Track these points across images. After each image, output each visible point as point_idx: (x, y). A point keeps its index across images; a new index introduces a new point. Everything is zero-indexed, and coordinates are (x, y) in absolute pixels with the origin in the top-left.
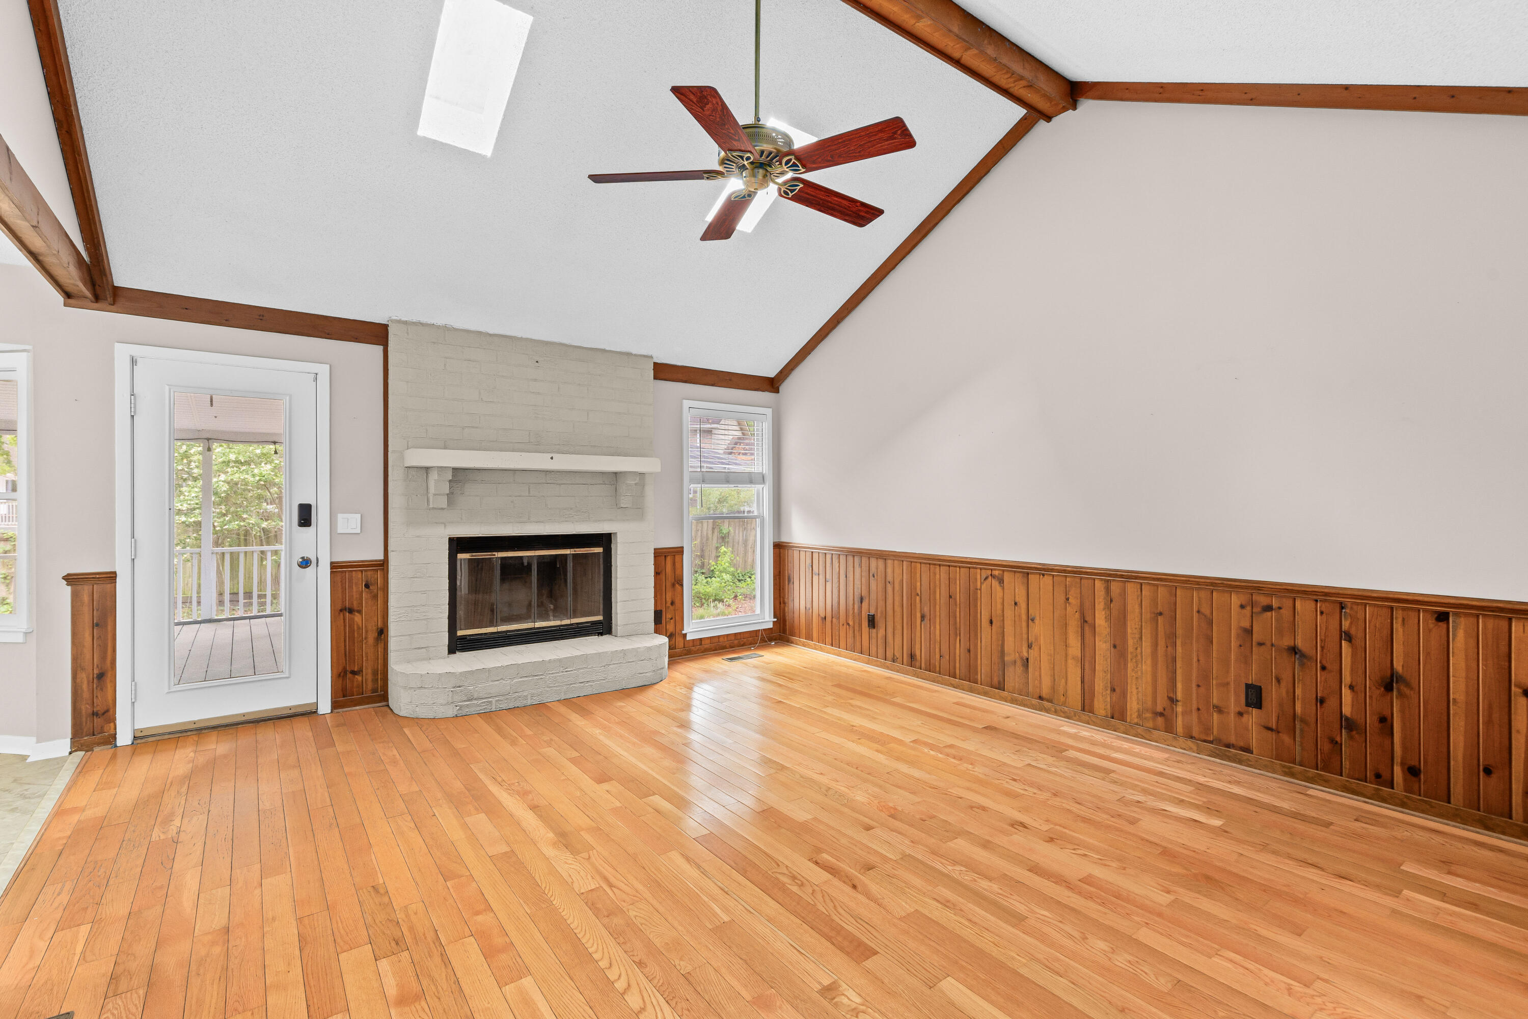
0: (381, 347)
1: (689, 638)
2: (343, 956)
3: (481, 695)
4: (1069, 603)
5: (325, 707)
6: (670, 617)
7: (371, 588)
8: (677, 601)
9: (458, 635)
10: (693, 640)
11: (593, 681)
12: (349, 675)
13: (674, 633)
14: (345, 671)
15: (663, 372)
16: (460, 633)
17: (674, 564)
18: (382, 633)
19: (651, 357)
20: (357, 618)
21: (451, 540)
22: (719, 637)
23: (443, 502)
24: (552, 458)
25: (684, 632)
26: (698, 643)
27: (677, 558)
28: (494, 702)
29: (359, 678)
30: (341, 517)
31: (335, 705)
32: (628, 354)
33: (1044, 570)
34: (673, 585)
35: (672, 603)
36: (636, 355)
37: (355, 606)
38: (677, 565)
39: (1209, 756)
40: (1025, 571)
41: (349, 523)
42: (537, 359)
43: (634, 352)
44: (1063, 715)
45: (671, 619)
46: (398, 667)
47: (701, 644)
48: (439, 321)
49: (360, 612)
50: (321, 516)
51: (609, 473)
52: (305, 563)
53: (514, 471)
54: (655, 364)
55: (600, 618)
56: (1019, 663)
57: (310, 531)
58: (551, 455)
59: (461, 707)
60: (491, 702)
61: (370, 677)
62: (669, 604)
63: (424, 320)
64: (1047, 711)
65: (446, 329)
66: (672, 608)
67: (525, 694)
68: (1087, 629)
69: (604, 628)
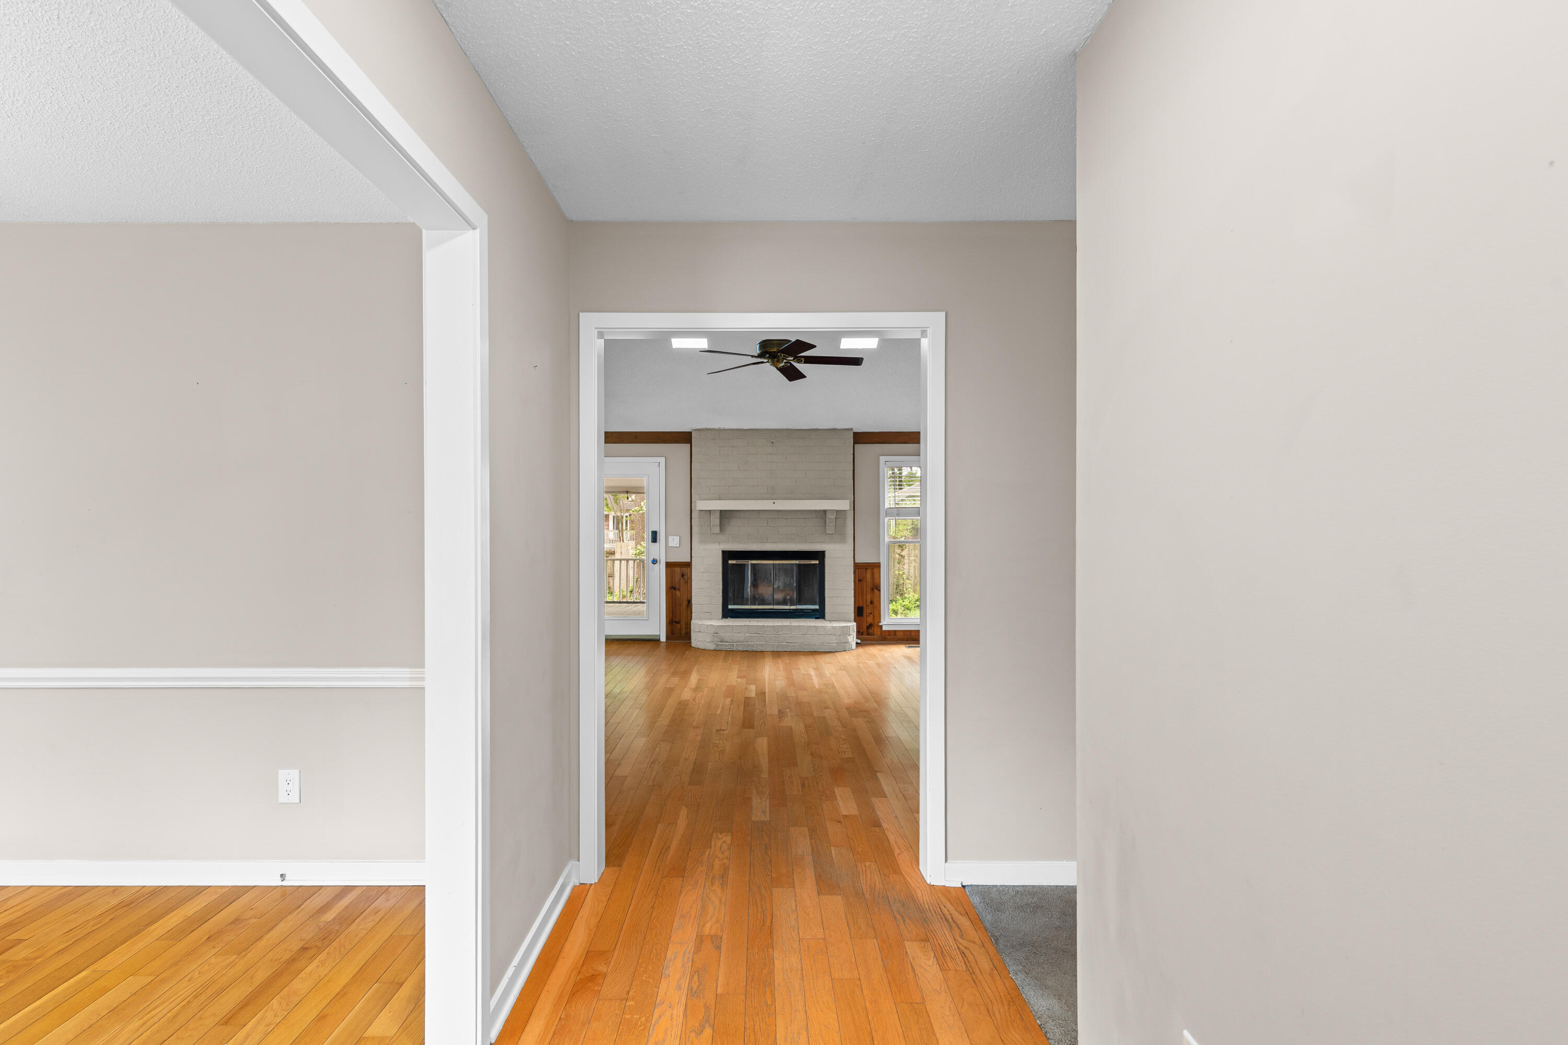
0: (689, 444)
1: (884, 628)
3: (728, 640)
5: (663, 639)
6: (870, 612)
7: (685, 577)
8: (875, 601)
9: (729, 608)
10: (889, 631)
11: (795, 643)
12: (674, 624)
13: (873, 623)
14: (672, 621)
15: (861, 438)
16: (730, 607)
17: (873, 574)
18: (689, 602)
19: (852, 429)
20: (678, 593)
21: (724, 552)
22: (911, 631)
23: (717, 530)
24: (774, 503)
25: (880, 624)
26: (893, 633)
27: (876, 570)
28: (735, 646)
29: (679, 625)
30: (670, 538)
31: (668, 638)
32: (834, 430)
34: (872, 590)
35: (872, 602)
36: (839, 430)
37: (677, 586)
38: (876, 576)
41: (674, 541)
42: (773, 441)
43: (839, 427)
45: (871, 613)
46: (696, 623)
47: (895, 635)
48: (716, 426)
49: (679, 590)
50: (661, 536)
51: (820, 511)
52: (654, 562)
53: (759, 511)
54: (854, 433)
55: (817, 607)
57: (657, 544)
58: (773, 501)
59: (717, 645)
60: (733, 645)
61: (684, 626)
62: (868, 603)
63: (709, 427)
65: (720, 430)
66: (871, 606)
67: (753, 643)
69: (820, 614)
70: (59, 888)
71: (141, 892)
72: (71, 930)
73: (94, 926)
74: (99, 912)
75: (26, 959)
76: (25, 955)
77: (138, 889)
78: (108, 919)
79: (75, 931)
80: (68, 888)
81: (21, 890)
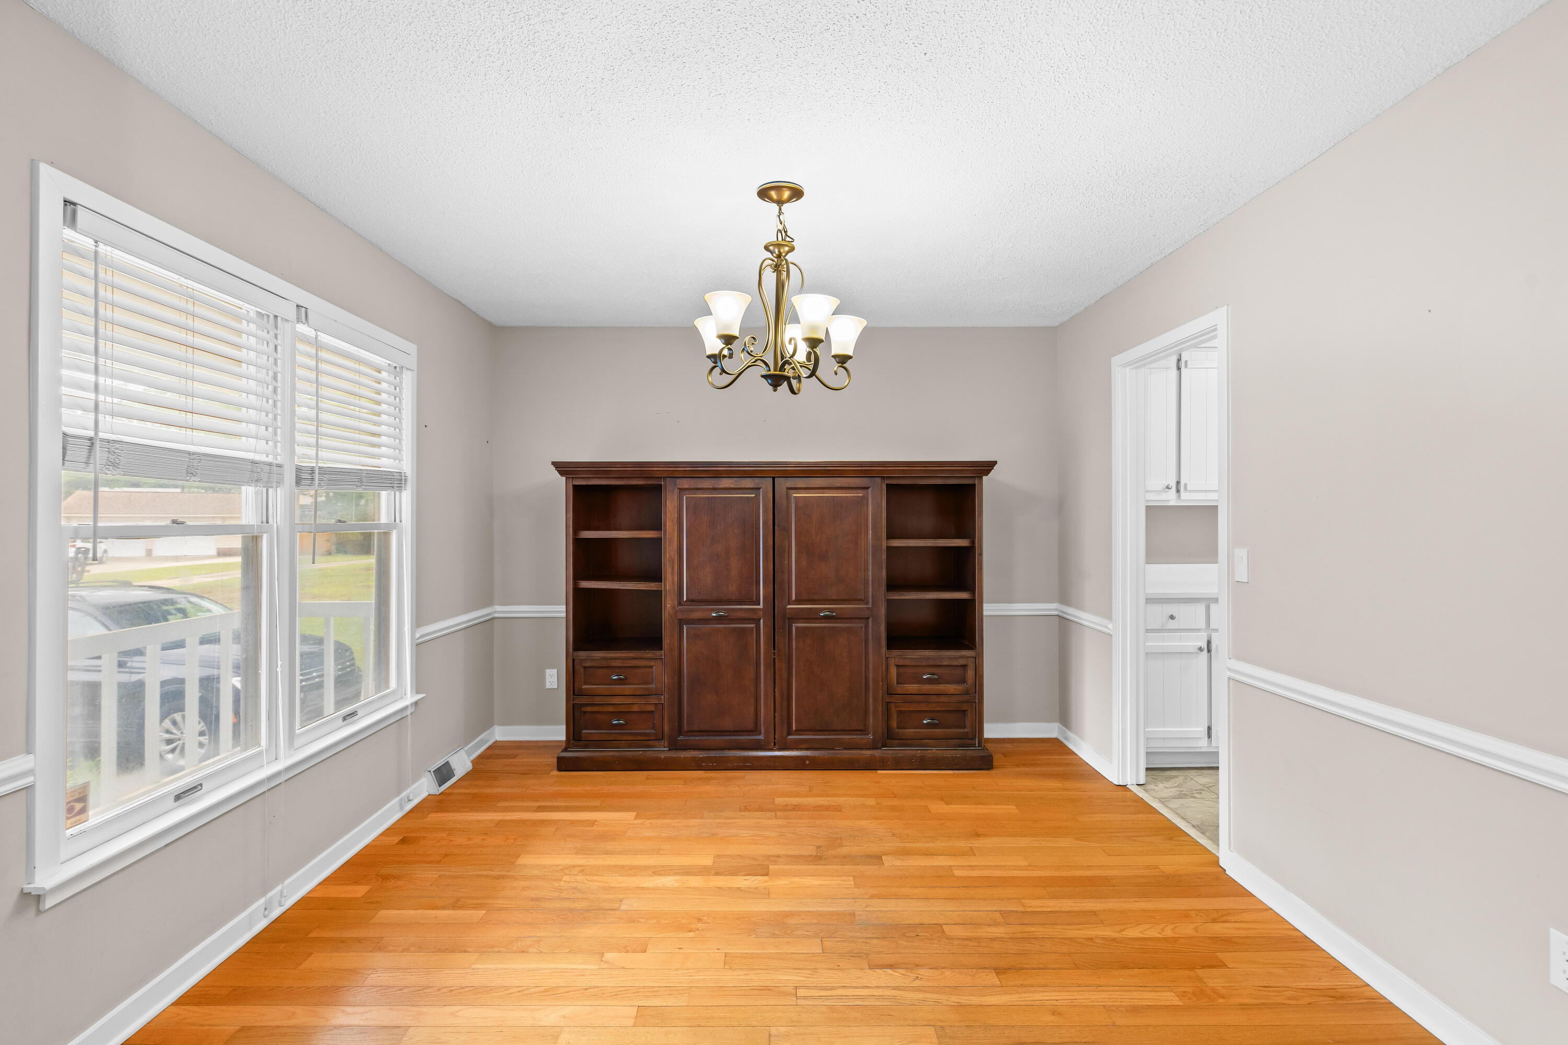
70: (1292, 927)
71: (1360, 990)
72: (1268, 987)
73: (1289, 999)
74: (1303, 984)
75: (1214, 990)
76: (1215, 985)
77: (1359, 984)
78: (1308, 1000)
79: (1269, 991)
80: (1299, 934)
81: (1262, 907)
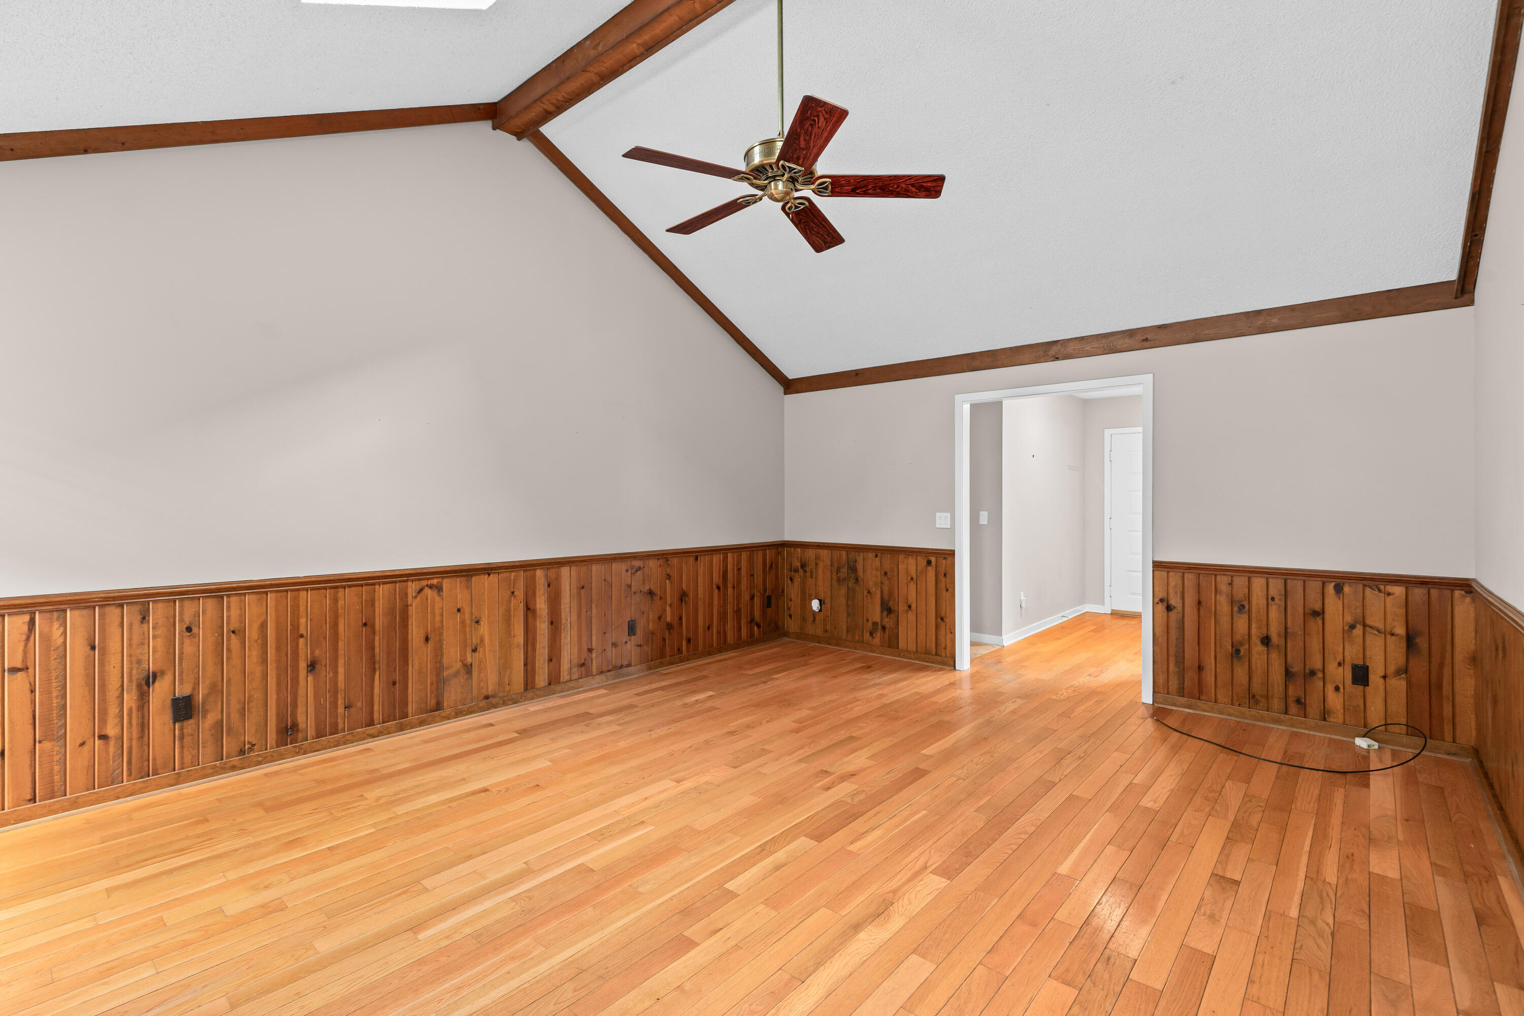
2: (1159, 986)
4: (515, 596)
33: (488, 570)
39: (613, 679)
40: (466, 573)
44: (511, 703)
56: (462, 671)
64: (495, 706)
68: (530, 615)
